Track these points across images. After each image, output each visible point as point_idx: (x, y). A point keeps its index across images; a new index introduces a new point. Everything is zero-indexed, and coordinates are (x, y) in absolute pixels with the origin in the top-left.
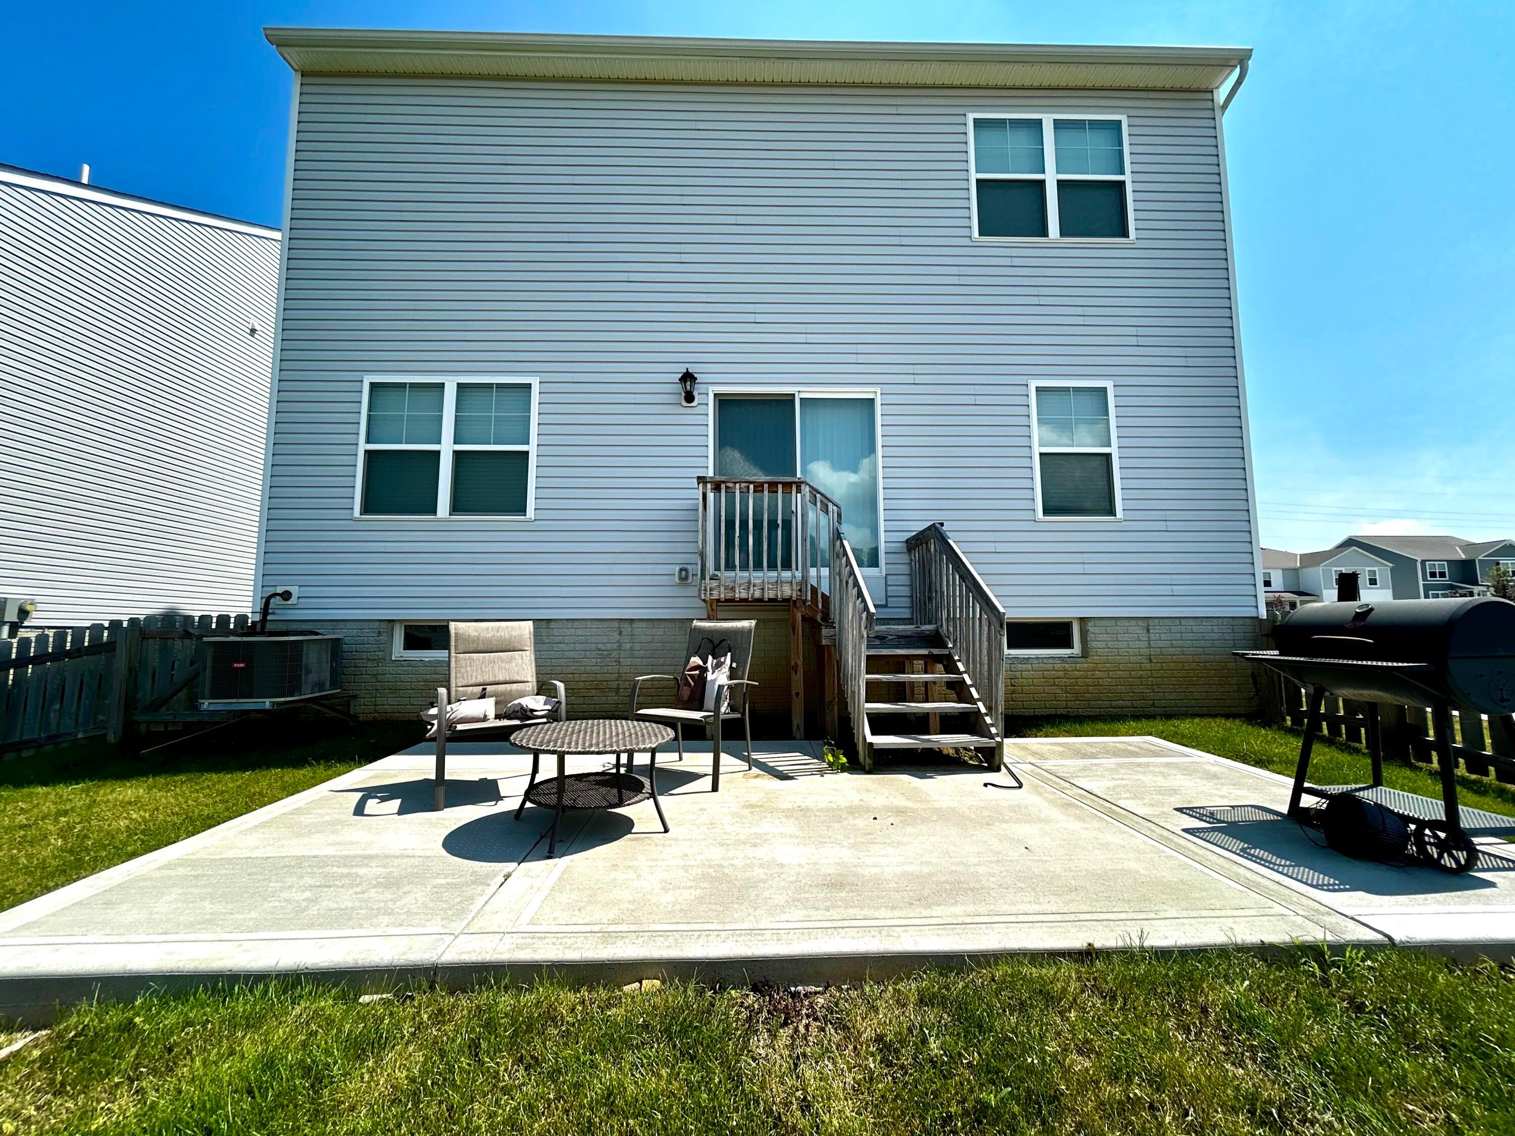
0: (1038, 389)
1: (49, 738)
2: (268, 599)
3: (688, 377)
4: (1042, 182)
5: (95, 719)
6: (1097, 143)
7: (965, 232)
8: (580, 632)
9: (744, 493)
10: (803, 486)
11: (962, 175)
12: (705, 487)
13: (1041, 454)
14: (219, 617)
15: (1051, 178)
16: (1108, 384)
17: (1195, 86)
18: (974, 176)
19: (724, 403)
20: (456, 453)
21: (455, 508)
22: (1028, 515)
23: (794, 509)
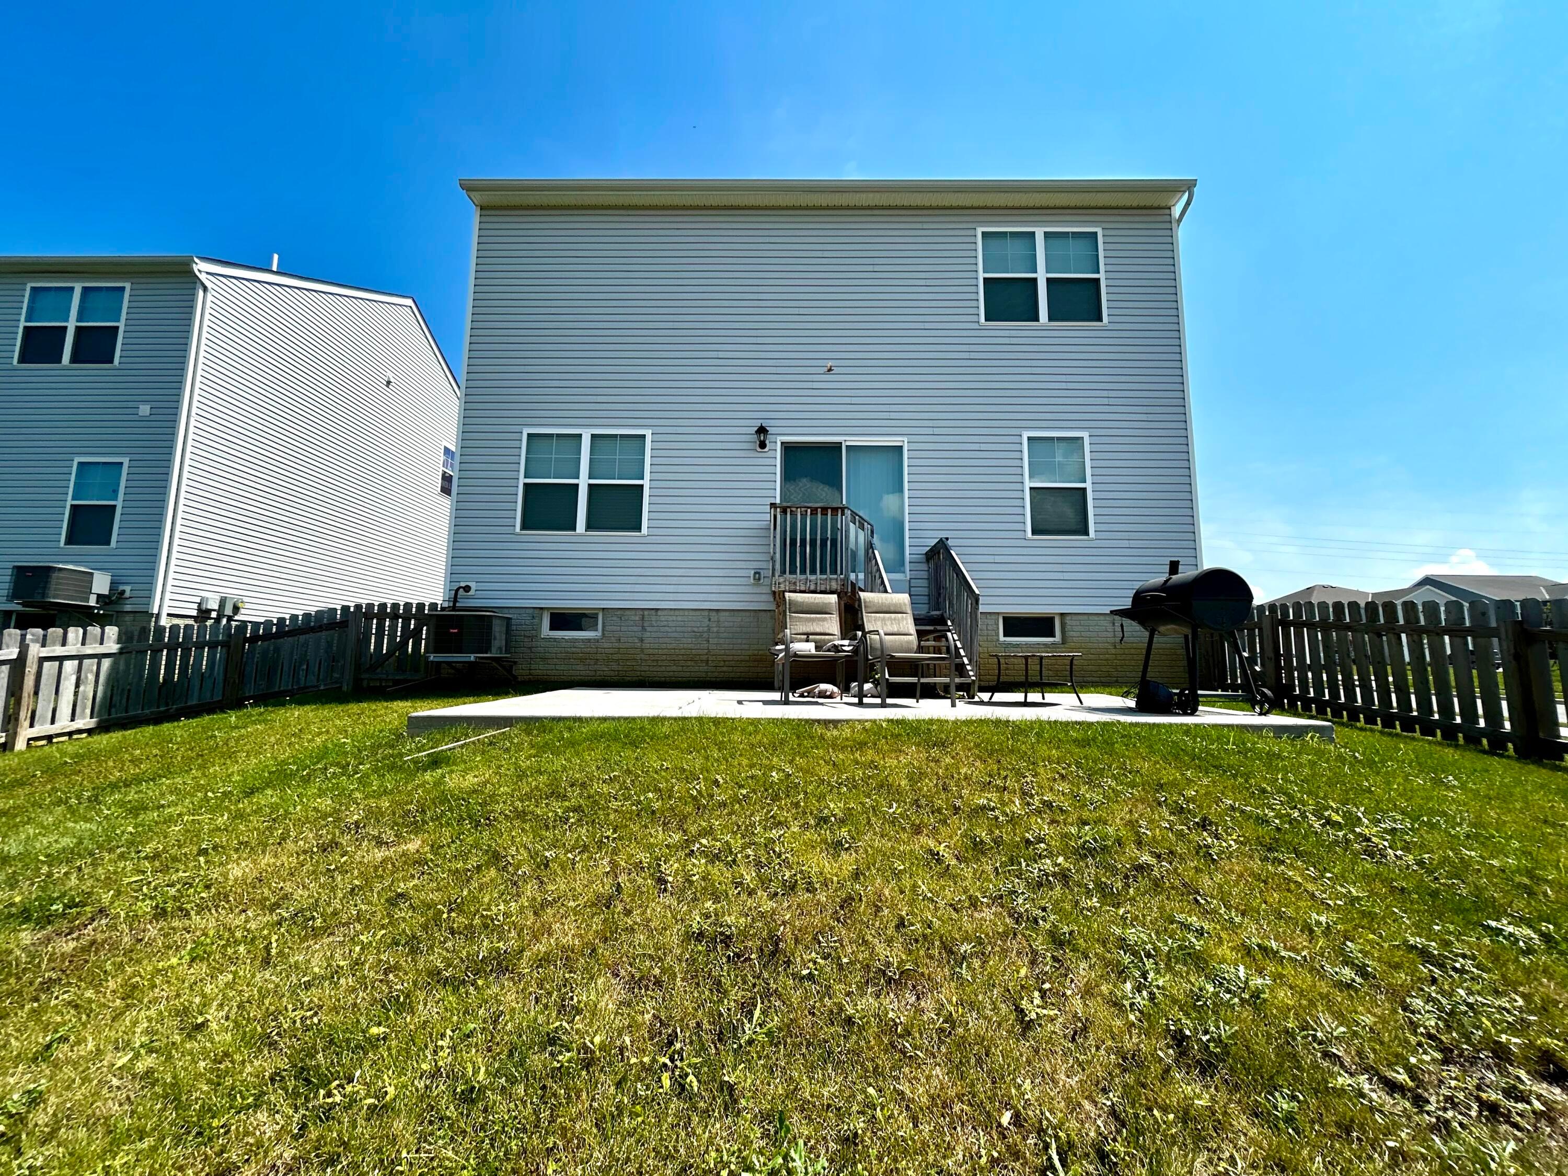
0: (1029, 439)
1: (299, 689)
2: (457, 591)
3: (762, 430)
4: (1035, 280)
5: (332, 676)
6: (1076, 249)
7: (975, 318)
8: (680, 618)
9: (804, 516)
10: (846, 511)
11: (973, 275)
12: (775, 511)
13: (1031, 488)
14: (418, 604)
15: (1042, 277)
16: (1085, 434)
17: (1156, 205)
18: (982, 275)
19: (788, 448)
20: (590, 485)
21: (589, 527)
22: (1020, 534)
23: (839, 526)
